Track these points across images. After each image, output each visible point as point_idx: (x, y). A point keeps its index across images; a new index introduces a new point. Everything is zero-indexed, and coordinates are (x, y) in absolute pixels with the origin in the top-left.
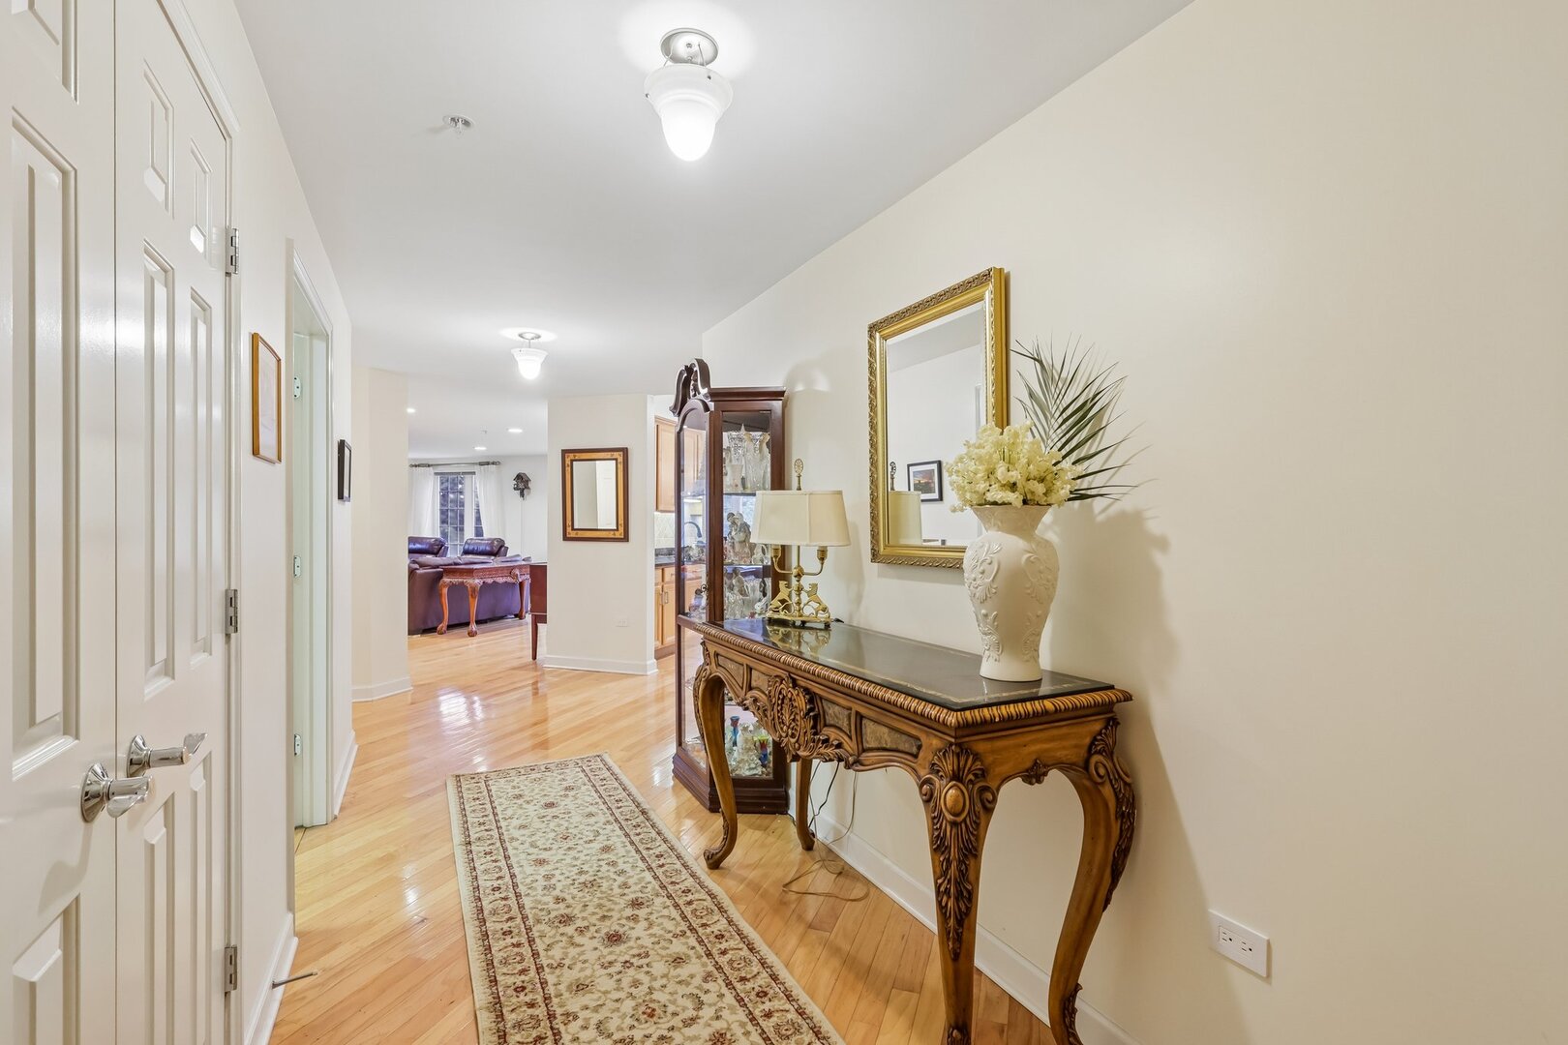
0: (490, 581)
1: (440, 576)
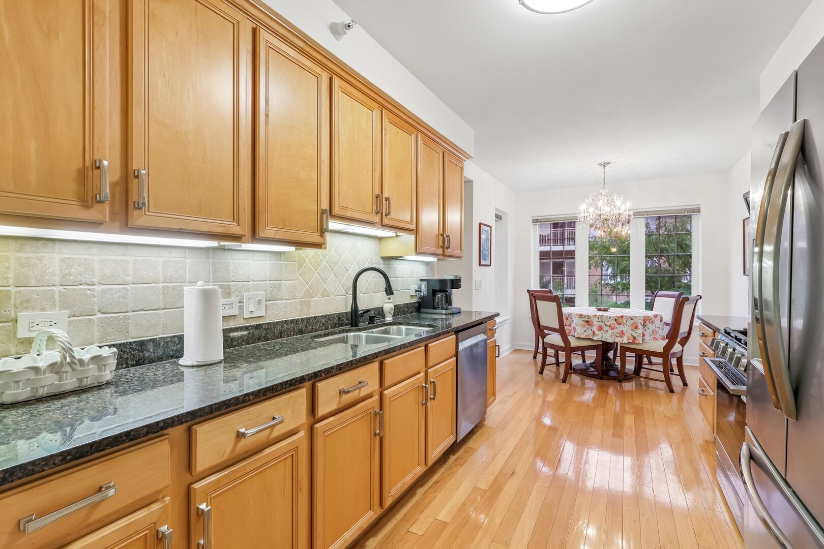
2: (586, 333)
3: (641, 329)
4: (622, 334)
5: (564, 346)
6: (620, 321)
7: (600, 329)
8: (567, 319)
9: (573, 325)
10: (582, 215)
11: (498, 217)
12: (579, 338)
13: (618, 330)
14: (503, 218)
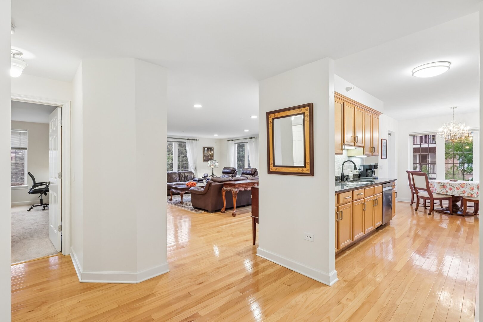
0: (243, 189)
1: (222, 186)
2: (442, 192)
3: (476, 190)
4: (464, 192)
5: (429, 197)
6: (463, 186)
7: (451, 189)
8: (431, 184)
9: (435, 187)
10: (440, 133)
11: (390, 134)
12: (438, 194)
13: (462, 190)
14: (391, 134)
